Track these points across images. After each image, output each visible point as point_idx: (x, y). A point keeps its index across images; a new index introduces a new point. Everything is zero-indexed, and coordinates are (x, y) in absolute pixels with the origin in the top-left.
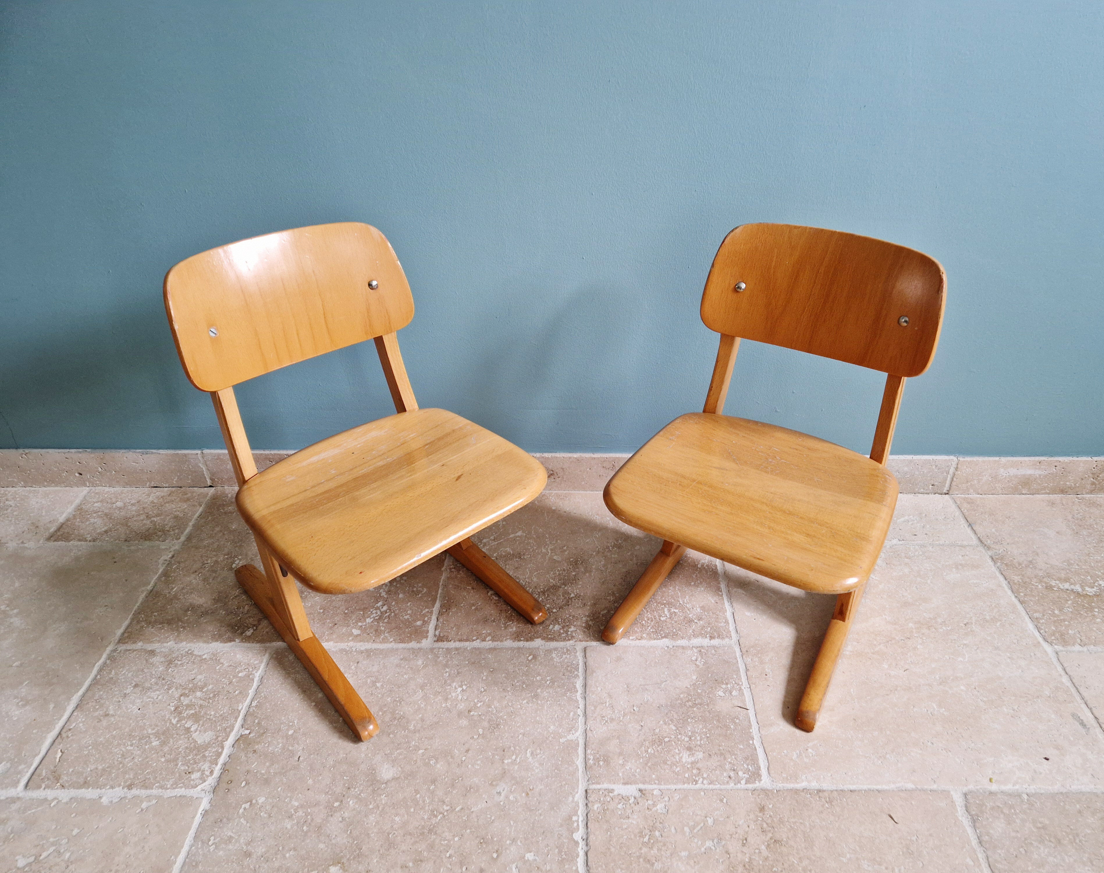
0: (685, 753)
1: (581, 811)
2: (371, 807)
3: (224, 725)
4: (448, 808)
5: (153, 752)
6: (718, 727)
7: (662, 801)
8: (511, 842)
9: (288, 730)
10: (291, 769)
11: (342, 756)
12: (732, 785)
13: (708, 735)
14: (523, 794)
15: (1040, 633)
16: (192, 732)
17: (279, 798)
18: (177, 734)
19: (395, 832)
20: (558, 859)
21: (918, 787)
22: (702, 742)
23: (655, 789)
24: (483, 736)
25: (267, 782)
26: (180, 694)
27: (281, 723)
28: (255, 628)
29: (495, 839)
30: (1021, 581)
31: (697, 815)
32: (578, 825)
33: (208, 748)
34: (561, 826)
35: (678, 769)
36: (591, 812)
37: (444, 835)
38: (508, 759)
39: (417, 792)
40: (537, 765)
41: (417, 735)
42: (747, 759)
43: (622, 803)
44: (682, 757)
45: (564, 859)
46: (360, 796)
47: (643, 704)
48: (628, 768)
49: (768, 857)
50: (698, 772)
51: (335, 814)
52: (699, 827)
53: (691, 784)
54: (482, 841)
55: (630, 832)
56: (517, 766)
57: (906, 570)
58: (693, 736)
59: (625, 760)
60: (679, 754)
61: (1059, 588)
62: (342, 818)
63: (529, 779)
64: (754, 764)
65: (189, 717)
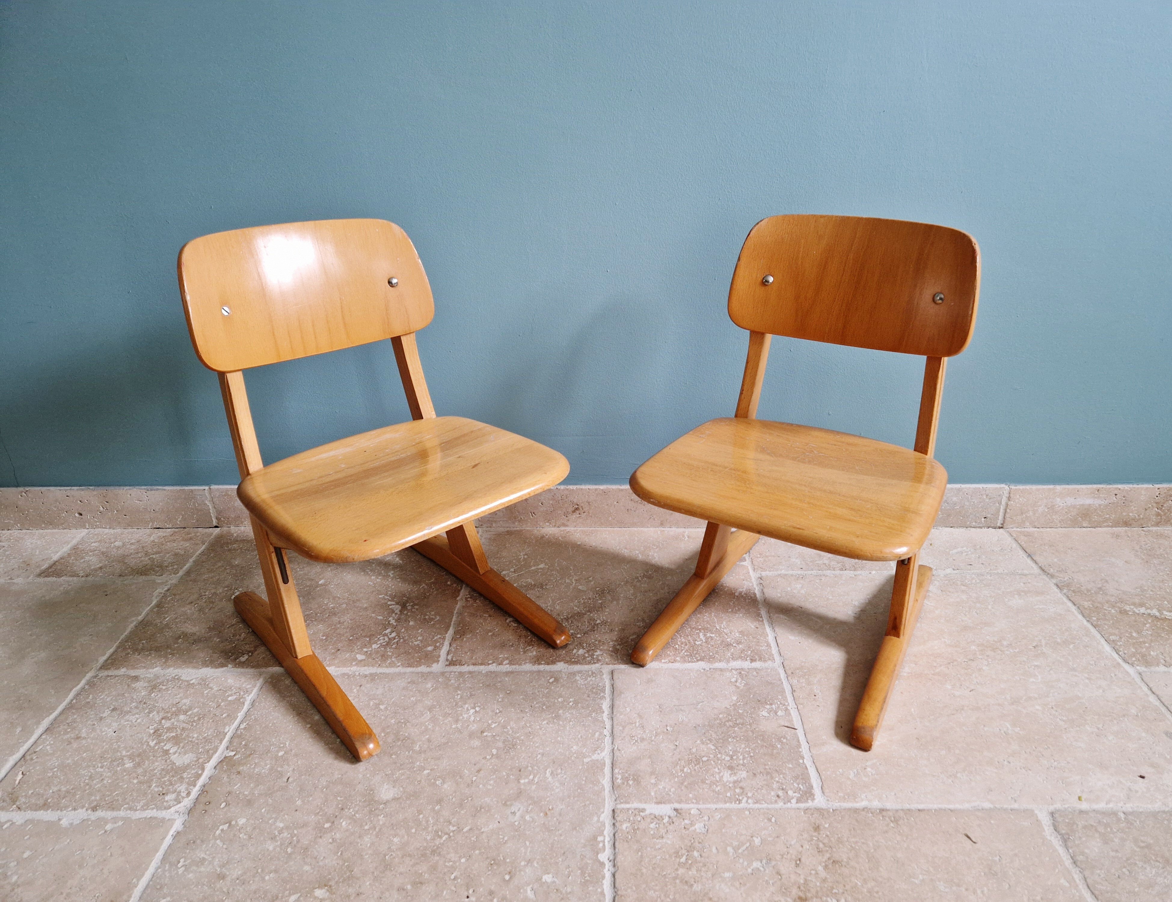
0: (726, 772)
1: (608, 831)
2: (366, 827)
3: (207, 747)
4: (455, 828)
5: (125, 774)
6: (762, 746)
7: (700, 820)
8: (526, 863)
9: (278, 751)
10: (277, 791)
11: (337, 777)
12: (780, 804)
13: (752, 754)
14: (541, 814)
15: (1119, 655)
16: (170, 754)
17: (262, 819)
18: (154, 757)
19: (393, 853)
20: (581, 881)
21: (996, 806)
22: (745, 761)
23: (693, 808)
24: (498, 757)
25: (249, 803)
26: (161, 717)
27: (271, 745)
28: (250, 654)
29: (508, 860)
30: (1091, 606)
31: (741, 835)
32: (604, 845)
33: (187, 770)
34: (585, 846)
35: (719, 788)
36: (619, 831)
37: (448, 857)
38: (524, 779)
39: (420, 812)
40: (557, 784)
41: (423, 756)
42: (796, 778)
43: (655, 823)
44: (722, 776)
45: (587, 881)
46: (355, 817)
47: (678, 724)
48: (661, 787)
49: (826, 878)
50: (742, 791)
51: (325, 835)
52: (745, 847)
53: (733, 803)
54: (492, 862)
55: (664, 852)
56: (535, 786)
57: (964, 597)
58: (734, 756)
59: (658, 780)
60: (719, 773)
61: (1134, 612)
62: (333, 839)
63: (548, 799)
64: (805, 783)
65: (169, 740)
